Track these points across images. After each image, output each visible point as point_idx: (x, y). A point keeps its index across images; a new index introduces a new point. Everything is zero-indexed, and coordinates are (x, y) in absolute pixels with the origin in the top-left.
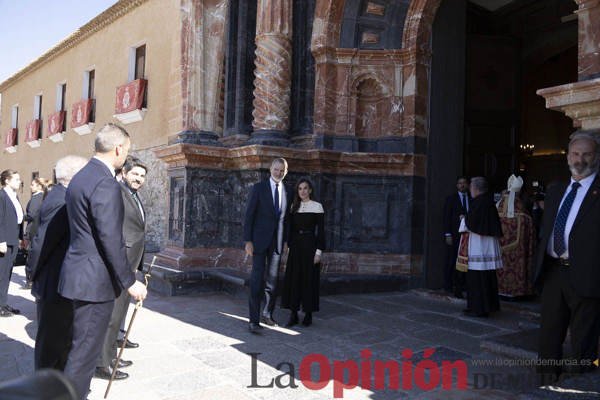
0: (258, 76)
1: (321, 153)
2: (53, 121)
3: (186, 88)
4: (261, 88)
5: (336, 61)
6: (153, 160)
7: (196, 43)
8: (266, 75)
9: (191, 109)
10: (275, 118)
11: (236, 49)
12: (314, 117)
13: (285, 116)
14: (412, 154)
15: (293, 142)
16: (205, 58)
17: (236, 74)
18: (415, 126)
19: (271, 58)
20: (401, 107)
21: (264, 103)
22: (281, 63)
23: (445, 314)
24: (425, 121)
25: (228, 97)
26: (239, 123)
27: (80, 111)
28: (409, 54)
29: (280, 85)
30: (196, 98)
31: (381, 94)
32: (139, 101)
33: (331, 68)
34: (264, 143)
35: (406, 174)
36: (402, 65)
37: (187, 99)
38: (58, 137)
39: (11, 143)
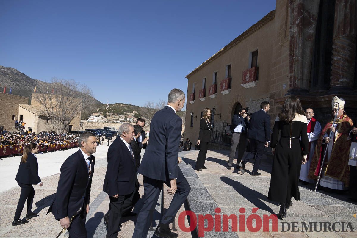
0: (335, 58)
2: (211, 89)
3: (292, 68)
4: (336, 65)
7: (299, 46)
8: (340, 58)
9: (295, 78)
10: (345, 80)
13: (351, 78)
16: (303, 53)
19: (343, 48)
21: (338, 73)
22: (350, 51)
25: (314, 72)
27: (224, 83)
30: (298, 73)
32: (254, 77)
37: (293, 74)
38: (213, 96)
39: (192, 99)
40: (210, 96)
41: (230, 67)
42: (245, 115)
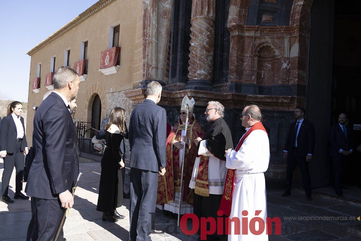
0: (193, 44)
1: (233, 95)
3: (145, 52)
4: (194, 52)
5: (244, 34)
6: (123, 98)
7: (152, 22)
8: (197, 44)
9: (149, 66)
10: (203, 72)
11: (178, 27)
12: (229, 72)
13: (210, 71)
14: (296, 96)
15: (214, 87)
16: (158, 32)
17: (177, 43)
18: (298, 78)
19: (201, 32)
20: (288, 64)
21: (196, 62)
22: (208, 36)
23: (318, 207)
24: (305, 74)
25: (173, 58)
26: (179, 75)
27: (78, 67)
28: (295, 29)
29: (206, 50)
30: (152, 59)
31: (274, 56)
32: (115, 61)
33: (241, 39)
34: (196, 88)
35: (291, 110)
36: (290, 36)
37: (146, 60)
41: (86, 44)
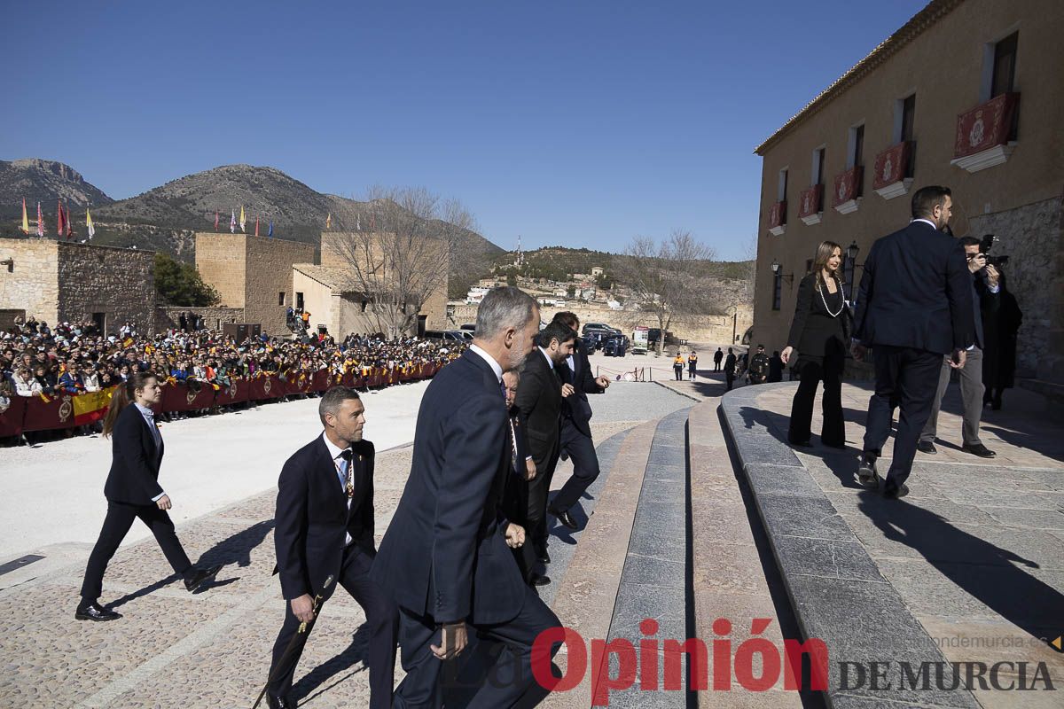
2: (843, 183)
27: (889, 162)
32: (1003, 131)
38: (850, 207)
39: (778, 222)
40: (838, 209)
41: (909, 104)
42: (979, 262)
